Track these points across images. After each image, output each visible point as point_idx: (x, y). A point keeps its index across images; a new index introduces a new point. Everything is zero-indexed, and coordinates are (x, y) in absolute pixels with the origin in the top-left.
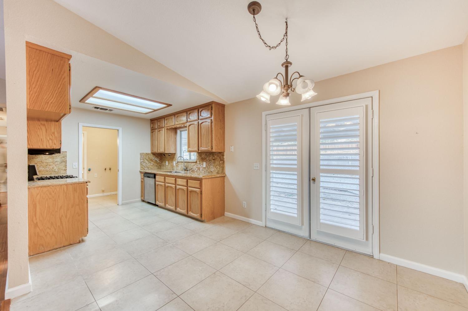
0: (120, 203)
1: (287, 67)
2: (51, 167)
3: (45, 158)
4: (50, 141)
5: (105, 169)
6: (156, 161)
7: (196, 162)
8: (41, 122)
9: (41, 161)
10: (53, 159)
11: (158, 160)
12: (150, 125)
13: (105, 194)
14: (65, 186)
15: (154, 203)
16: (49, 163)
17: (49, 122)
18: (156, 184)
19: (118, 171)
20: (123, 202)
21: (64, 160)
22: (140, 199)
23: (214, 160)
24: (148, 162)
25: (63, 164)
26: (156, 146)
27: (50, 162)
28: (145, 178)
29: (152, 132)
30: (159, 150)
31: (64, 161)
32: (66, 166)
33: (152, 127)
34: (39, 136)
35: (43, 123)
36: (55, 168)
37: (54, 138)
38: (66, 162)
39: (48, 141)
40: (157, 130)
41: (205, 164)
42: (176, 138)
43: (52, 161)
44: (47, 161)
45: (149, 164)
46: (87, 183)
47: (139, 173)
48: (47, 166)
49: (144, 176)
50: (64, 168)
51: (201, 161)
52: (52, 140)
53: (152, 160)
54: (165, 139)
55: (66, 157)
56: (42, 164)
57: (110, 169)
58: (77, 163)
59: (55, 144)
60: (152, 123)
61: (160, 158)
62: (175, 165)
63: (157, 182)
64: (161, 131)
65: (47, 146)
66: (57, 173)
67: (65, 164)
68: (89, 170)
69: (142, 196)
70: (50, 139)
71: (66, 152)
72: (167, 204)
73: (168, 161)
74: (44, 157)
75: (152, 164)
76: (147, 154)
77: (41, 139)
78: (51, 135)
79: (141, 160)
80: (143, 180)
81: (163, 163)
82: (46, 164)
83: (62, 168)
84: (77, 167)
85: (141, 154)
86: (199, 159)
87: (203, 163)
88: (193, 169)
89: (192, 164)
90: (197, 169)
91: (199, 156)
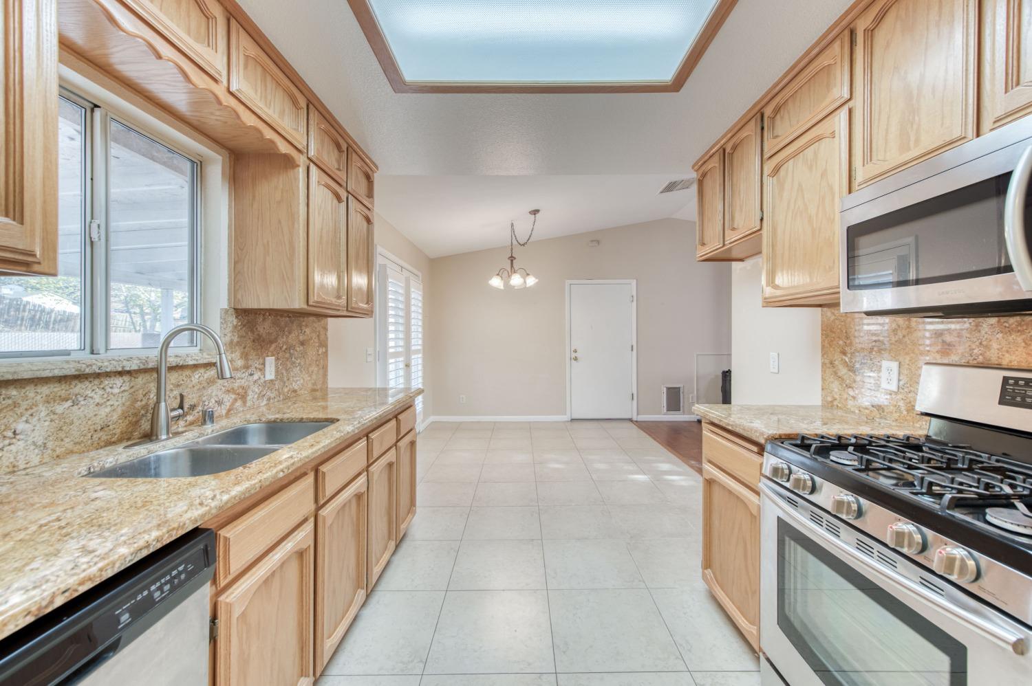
1: (512, 261)
23: (302, 343)
41: (273, 366)
51: (253, 355)
86: (241, 345)
87: (264, 364)
88: (206, 403)
89: (197, 376)
90: (233, 396)
91: (244, 329)
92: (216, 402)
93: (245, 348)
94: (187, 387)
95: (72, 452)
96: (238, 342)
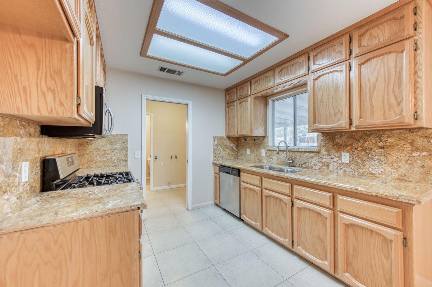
0: (190, 208)
2: (109, 157)
3: (102, 144)
4: (50, 96)
5: (171, 157)
6: (232, 148)
7: (318, 152)
8: (24, 37)
9: (98, 149)
10: (112, 145)
11: (234, 147)
12: (224, 97)
13: (171, 186)
14: (86, 221)
15: (239, 216)
16: (107, 152)
17: (47, 41)
18: (242, 187)
19: (188, 162)
20: (193, 206)
21: (125, 147)
22: (213, 202)
24: (223, 150)
25: (124, 152)
26: (236, 126)
27: (108, 149)
28: (220, 172)
29: (228, 107)
30: (241, 132)
31: (124, 149)
32: (126, 155)
33: (228, 100)
34: (16, 77)
35: (30, 39)
36: (114, 158)
37: (59, 88)
38: (126, 149)
39: (44, 94)
40: (236, 103)
41: (348, 156)
42: (265, 113)
43: (110, 148)
44: (105, 148)
45: (224, 152)
46: (139, 208)
47: (212, 165)
48: (104, 155)
49: (220, 171)
50: (124, 158)
52: (53, 92)
53: (226, 147)
54: (252, 115)
55: (126, 143)
56: (99, 153)
57: (176, 157)
58: (139, 151)
59: (61, 104)
60: (228, 94)
61: (236, 143)
62: (263, 154)
63: (242, 184)
64: (244, 103)
65: (39, 110)
66: (116, 165)
67: (125, 152)
68: (156, 158)
69: (215, 198)
70: (49, 89)
71: (127, 135)
72: (266, 227)
73: (251, 148)
74: (101, 142)
75: (227, 153)
76: (221, 138)
77: (25, 89)
78: (53, 78)
79: (215, 147)
80: (217, 176)
81: (242, 151)
82: (103, 153)
83: (122, 158)
84: (139, 157)
85: (214, 138)
86: (326, 147)
87: (341, 155)
88: (310, 163)
89: (306, 155)
90: (322, 164)
91: (327, 140)
92: (314, 164)
93: (328, 148)
94: (303, 157)
95: (279, 164)
96: (324, 145)
